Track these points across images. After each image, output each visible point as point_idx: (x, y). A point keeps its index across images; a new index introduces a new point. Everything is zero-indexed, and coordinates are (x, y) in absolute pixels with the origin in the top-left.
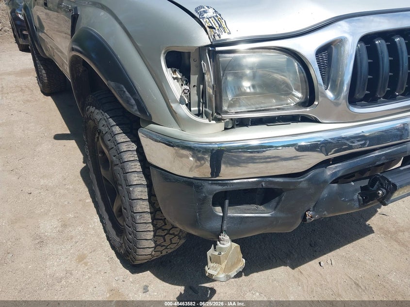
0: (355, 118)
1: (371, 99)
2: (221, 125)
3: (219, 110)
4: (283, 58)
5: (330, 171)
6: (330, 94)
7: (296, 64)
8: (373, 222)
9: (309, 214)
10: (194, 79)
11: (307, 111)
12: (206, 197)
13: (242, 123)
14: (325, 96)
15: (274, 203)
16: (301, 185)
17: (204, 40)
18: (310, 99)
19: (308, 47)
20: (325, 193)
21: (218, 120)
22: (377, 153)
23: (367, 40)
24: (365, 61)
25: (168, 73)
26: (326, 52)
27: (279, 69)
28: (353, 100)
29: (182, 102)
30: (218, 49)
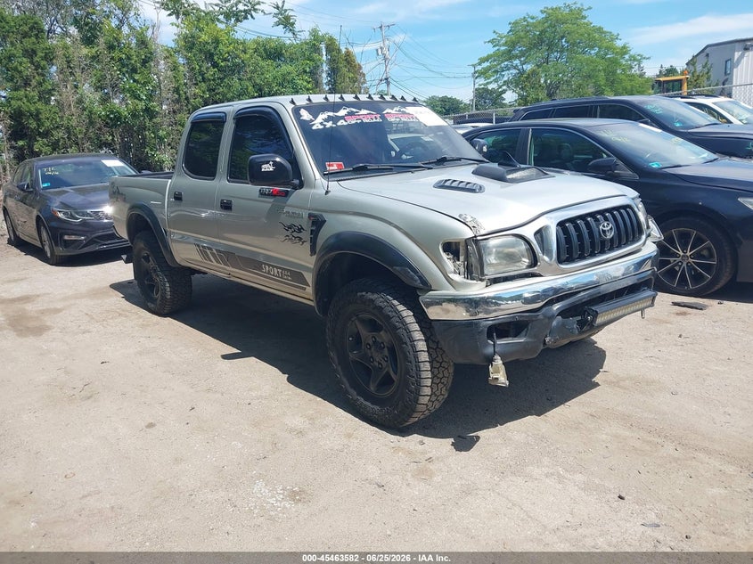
0: (564, 272)
1: (570, 260)
2: (484, 283)
3: (482, 273)
4: (514, 239)
5: (556, 307)
6: (546, 258)
7: (522, 242)
8: (597, 379)
9: (547, 339)
10: (462, 258)
11: (535, 270)
12: (482, 331)
13: (495, 281)
14: (544, 260)
15: (524, 333)
16: (539, 317)
17: (470, 234)
18: (534, 261)
19: (529, 232)
20: (554, 323)
21: (482, 280)
22: (582, 294)
23: (561, 224)
24: (562, 236)
25: (444, 256)
26: (540, 233)
27: (512, 245)
28: (560, 261)
29: (455, 272)
30: (479, 238)
